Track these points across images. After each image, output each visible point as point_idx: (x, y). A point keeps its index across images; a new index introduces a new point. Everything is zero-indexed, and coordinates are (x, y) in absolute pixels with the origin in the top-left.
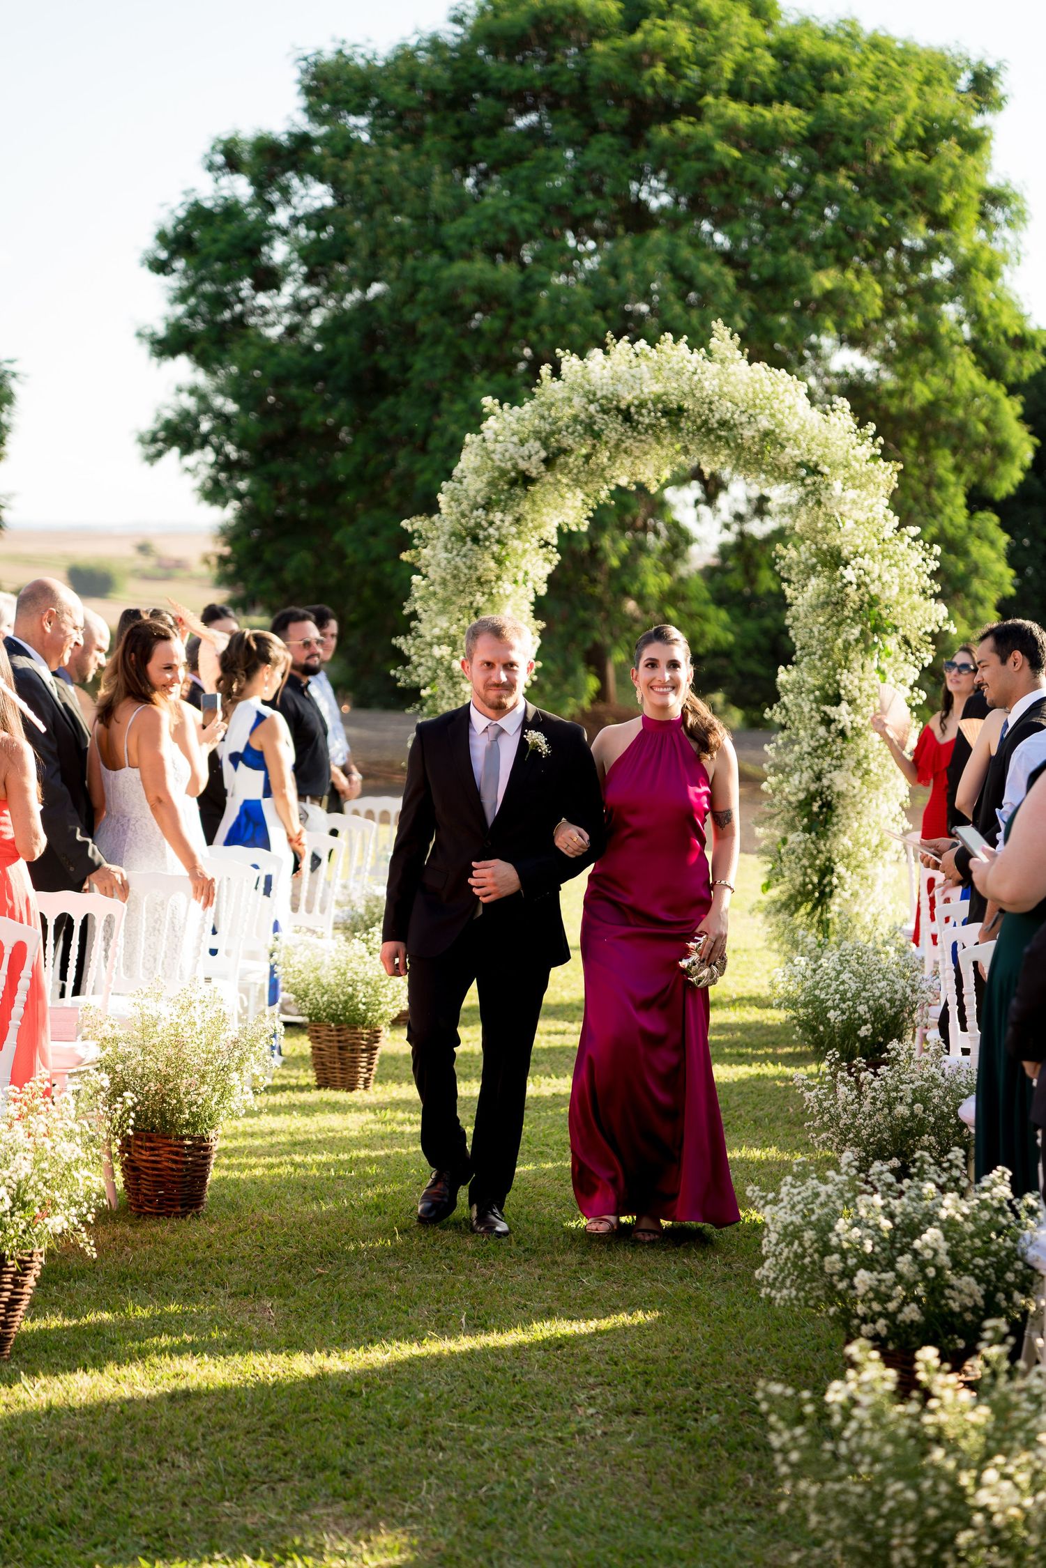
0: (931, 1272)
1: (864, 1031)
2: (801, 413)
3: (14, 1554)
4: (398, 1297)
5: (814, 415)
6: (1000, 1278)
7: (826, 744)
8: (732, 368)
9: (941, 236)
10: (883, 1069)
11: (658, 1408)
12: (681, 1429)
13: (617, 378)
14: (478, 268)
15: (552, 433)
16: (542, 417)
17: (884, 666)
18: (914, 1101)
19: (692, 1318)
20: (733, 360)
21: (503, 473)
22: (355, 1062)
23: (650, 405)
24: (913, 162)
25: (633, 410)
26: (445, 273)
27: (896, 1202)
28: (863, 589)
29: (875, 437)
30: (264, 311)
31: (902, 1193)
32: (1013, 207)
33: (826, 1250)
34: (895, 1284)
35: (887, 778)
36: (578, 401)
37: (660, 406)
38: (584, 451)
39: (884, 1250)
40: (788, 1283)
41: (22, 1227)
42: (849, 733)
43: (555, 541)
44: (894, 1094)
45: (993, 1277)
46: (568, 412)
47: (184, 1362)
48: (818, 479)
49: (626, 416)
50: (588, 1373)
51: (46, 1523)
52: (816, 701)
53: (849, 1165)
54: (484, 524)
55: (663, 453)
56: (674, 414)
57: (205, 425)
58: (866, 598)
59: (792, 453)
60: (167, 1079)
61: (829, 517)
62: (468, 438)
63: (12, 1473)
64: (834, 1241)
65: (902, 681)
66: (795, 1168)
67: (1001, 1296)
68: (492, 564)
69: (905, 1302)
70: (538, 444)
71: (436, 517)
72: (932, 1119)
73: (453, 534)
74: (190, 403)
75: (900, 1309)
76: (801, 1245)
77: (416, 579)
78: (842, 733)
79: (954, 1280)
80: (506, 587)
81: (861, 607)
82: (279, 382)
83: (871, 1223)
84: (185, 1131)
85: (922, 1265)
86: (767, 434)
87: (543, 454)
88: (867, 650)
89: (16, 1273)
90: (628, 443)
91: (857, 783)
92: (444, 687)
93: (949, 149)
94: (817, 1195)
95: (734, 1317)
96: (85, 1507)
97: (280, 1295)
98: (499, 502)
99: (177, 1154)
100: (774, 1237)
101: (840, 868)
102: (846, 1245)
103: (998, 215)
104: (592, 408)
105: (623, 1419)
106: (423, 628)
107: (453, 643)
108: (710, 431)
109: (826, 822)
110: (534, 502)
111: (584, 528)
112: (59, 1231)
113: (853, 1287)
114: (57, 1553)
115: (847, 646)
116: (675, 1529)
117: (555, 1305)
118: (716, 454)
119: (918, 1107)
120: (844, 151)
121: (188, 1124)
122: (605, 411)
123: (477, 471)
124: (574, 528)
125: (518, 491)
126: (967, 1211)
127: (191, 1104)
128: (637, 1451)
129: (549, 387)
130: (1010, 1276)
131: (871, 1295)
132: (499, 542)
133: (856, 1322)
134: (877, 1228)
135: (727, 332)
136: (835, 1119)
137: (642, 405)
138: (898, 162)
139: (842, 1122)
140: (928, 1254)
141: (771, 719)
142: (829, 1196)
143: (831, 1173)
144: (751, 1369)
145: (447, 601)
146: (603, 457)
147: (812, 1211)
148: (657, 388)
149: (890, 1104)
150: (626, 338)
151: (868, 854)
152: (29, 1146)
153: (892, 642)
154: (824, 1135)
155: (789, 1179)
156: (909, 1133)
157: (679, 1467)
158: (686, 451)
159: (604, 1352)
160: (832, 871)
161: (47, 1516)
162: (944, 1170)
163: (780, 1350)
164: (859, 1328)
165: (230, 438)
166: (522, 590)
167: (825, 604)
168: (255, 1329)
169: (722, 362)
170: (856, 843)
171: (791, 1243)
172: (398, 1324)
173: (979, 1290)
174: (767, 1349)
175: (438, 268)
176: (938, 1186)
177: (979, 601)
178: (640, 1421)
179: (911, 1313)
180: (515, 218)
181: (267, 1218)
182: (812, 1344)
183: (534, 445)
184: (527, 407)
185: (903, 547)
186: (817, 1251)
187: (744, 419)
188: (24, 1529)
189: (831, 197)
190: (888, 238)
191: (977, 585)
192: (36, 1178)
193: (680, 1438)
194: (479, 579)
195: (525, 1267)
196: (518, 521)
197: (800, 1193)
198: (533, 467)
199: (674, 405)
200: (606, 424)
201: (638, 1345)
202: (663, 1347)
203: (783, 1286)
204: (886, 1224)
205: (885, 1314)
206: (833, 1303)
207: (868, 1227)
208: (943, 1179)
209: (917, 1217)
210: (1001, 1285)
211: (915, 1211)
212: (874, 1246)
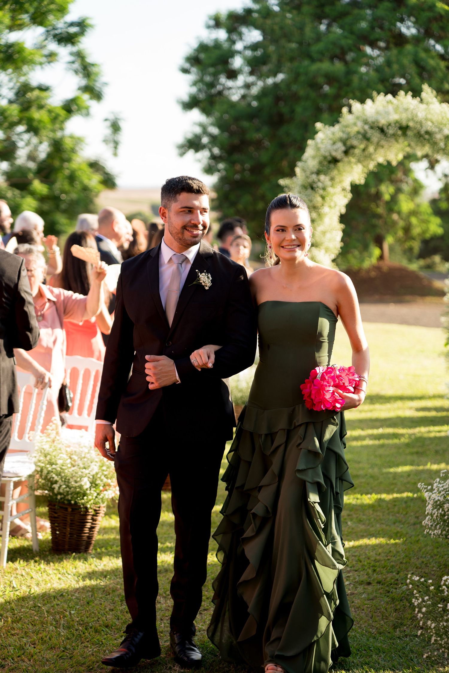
3: (86, 639)
8: (432, 106)
11: (379, 583)
12: (389, 592)
13: (378, 113)
14: (325, 65)
15: (347, 139)
16: (343, 132)
20: (431, 103)
21: (325, 158)
23: (393, 125)
25: (385, 127)
26: (311, 68)
30: (230, 89)
36: (360, 124)
37: (398, 125)
38: (362, 146)
40: (438, 526)
41: (95, 494)
43: (349, 188)
46: (356, 129)
47: (166, 556)
49: (382, 130)
51: (100, 626)
54: (316, 180)
55: (399, 146)
56: (404, 129)
57: (205, 140)
62: (310, 142)
63: (88, 603)
66: (441, 475)
68: (319, 199)
70: (341, 144)
71: (294, 178)
73: (302, 186)
74: (199, 130)
76: (443, 510)
80: (326, 210)
82: (237, 119)
86: (448, 136)
87: (343, 148)
89: (93, 515)
90: (382, 142)
96: (118, 619)
98: (323, 170)
100: (430, 506)
105: (362, 587)
108: (421, 136)
110: (339, 171)
111: (362, 182)
112: (111, 497)
114: (105, 639)
116: (382, 638)
118: (424, 146)
122: (372, 128)
123: (314, 157)
124: (357, 182)
125: (332, 166)
128: (366, 602)
129: (347, 118)
132: (323, 189)
135: (429, 91)
137: (390, 125)
144: (423, 566)
146: (371, 149)
148: (397, 117)
150: (382, 93)
152: (97, 460)
155: (438, 480)
157: (386, 609)
158: (409, 145)
161: (101, 622)
165: (215, 145)
166: (334, 211)
169: (427, 104)
171: (439, 509)
174: (432, 557)
175: (307, 66)
178: (370, 588)
180: (344, 42)
183: (339, 145)
184: (337, 127)
187: (437, 130)
188: (91, 628)
192: (100, 474)
193: (388, 596)
196: (332, 179)
197: (442, 487)
198: (339, 155)
199: (404, 124)
200: (372, 134)
201: (371, 553)
202: (383, 555)
203: (436, 529)
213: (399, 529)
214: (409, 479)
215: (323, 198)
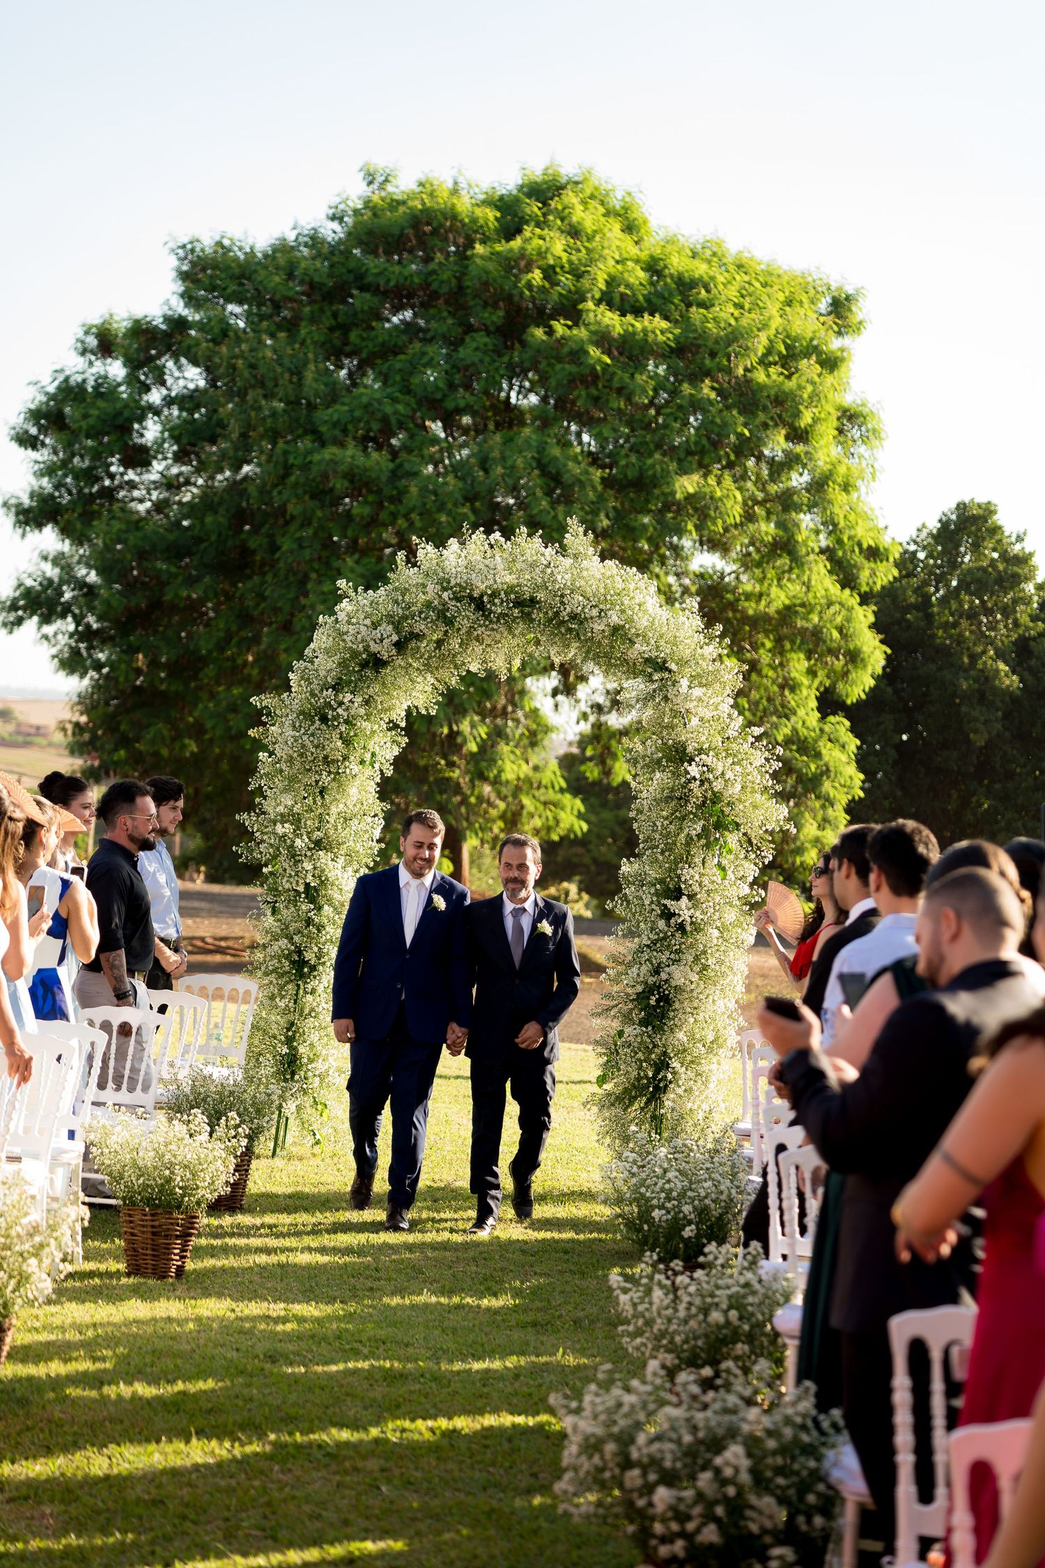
0: (731, 1491)
1: (688, 1232)
2: (651, 611)
4: (187, 1505)
5: (663, 614)
6: (801, 1498)
7: (664, 938)
8: (585, 563)
9: (799, 448)
10: (699, 1273)
13: (470, 567)
14: (350, 454)
15: (405, 618)
16: (396, 602)
17: (725, 862)
18: (730, 1307)
19: (492, 1532)
20: (586, 556)
21: (355, 654)
22: (168, 1249)
23: (503, 595)
24: (774, 377)
25: (485, 599)
26: (316, 457)
27: (699, 1416)
28: (706, 785)
29: (722, 636)
30: (132, 485)
31: (705, 1407)
32: (870, 426)
33: (627, 1464)
34: (695, 1503)
35: (723, 975)
36: (432, 588)
37: (513, 596)
38: (436, 637)
39: (685, 1466)
42: (688, 928)
43: (403, 724)
44: (709, 1300)
45: (794, 1499)
46: (422, 597)
48: (666, 675)
49: (479, 605)
52: (657, 894)
53: (655, 1374)
54: (333, 704)
55: (515, 642)
56: (525, 605)
57: (68, 596)
58: (709, 794)
59: (640, 649)
61: (676, 714)
62: (321, 619)
64: (635, 1455)
65: (742, 878)
66: (600, 1376)
67: (801, 1519)
68: (339, 743)
69: (704, 1524)
70: (390, 628)
71: (285, 695)
72: (746, 1327)
73: (302, 713)
74: (52, 572)
75: (698, 1530)
76: (602, 1458)
77: (262, 755)
78: (681, 927)
79: (753, 1499)
80: (352, 767)
81: (704, 803)
82: (142, 555)
83: (674, 1436)
85: (723, 1482)
86: (616, 629)
87: (395, 638)
88: (708, 846)
90: (480, 631)
91: (695, 978)
92: (286, 865)
93: (809, 367)
94: (619, 1405)
95: (535, 1532)
97: (62, 1501)
98: (349, 682)
100: (574, 1449)
101: (675, 1064)
102: (645, 1460)
103: (856, 433)
104: (445, 595)
106: (268, 806)
107: (296, 820)
108: (563, 622)
109: (663, 1016)
110: (384, 685)
111: (433, 712)
113: (651, 1505)
115: (689, 841)
117: (352, 1517)
118: (566, 646)
119: (733, 1314)
120: (708, 362)
122: (458, 599)
123: (327, 651)
124: (424, 712)
125: (369, 673)
126: (771, 1427)
129: (405, 575)
130: (811, 1498)
131: (670, 1514)
132: (347, 722)
133: (653, 1542)
134: (679, 1442)
135: (581, 530)
136: (649, 1323)
137: (495, 594)
138: (760, 376)
139: (655, 1330)
140: (728, 1472)
141: (612, 910)
142: (632, 1406)
143: (635, 1383)
145: (292, 779)
146: (455, 643)
147: (615, 1422)
148: (510, 579)
149: (705, 1311)
150: (482, 529)
151: (703, 1050)
153: (732, 839)
154: (638, 1340)
155: (593, 1387)
156: (724, 1341)
158: (538, 643)
160: (668, 1066)
164: (655, 1549)
165: (92, 609)
166: (368, 771)
167: (669, 799)
169: (576, 557)
170: (692, 1037)
171: (590, 1457)
172: (185, 1533)
173: (780, 1513)
175: (309, 452)
176: (742, 1398)
177: (829, 801)
179: (710, 1534)
180: (389, 409)
181: (57, 1415)
183: (386, 629)
184: (382, 591)
185: (746, 746)
187: (595, 612)
189: (696, 405)
190: (748, 448)
191: (827, 787)
194: (326, 757)
195: (323, 1473)
197: (603, 1403)
198: (385, 650)
199: (527, 596)
200: (459, 611)
204: (687, 1438)
205: (683, 1534)
206: (632, 1521)
207: (671, 1440)
208: (747, 1392)
209: (720, 1432)
210: (802, 1507)
211: (719, 1425)
212: (674, 1461)
215: (347, 742)
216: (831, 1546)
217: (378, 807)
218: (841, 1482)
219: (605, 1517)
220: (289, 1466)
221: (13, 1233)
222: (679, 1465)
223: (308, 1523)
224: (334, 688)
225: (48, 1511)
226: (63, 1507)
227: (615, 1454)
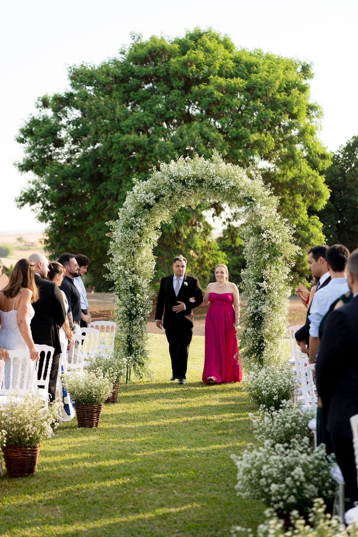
0: (298, 484)
1: (275, 398)
2: (245, 180)
5: (249, 180)
6: (323, 485)
7: (259, 296)
8: (220, 165)
9: (294, 121)
10: (280, 411)
13: (179, 170)
14: (133, 137)
15: (158, 190)
16: (154, 184)
17: (278, 268)
18: (292, 422)
19: (214, 505)
20: (219, 163)
21: (141, 204)
22: (92, 417)
23: (192, 179)
24: (283, 96)
25: (186, 180)
26: (122, 139)
27: (284, 459)
28: (269, 241)
29: (271, 187)
30: (59, 154)
31: (287, 455)
32: (318, 111)
33: (260, 477)
34: (286, 489)
36: (166, 178)
37: (195, 179)
38: (169, 196)
39: (281, 476)
40: (247, 490)
42: (267, 292)
43: (160, 228)
44: (285, 420)
45: (321, 485)
46: (163, 182)
48: (252, 203)
49: (183, 183)
50: (176, 528)
52: (255, 281)
53: (268, 445)
54: (135, 222)
55: (197, 195)
56: (200, 182)
57: (39, 195)
58: (271, 244)
59: (242, 194)
60: (20, 425)
61: (256, 216)
62: (128, 192)
64: (263, 473)
65: (285, 273)
66: (248, 447)
67: (324, 492)
68: (138, 236)
69: (289, 496)
70: (153, 194)
71: (117, 220)
72: (299, 428)
73: (124, 226)
74: (33, 187)
75: (287, 498)
76: (251, 476)
77: (111, 243)
78: (264, 292)
79: (306, 486)
80: (143, 244)
81: (269, 247)
82: (65, 178)
83: (276, 466)
84: (27, 445)
85: (295, 481)
86: (233, 188)
87: (155, 197)
88: (271, 262)
90: (184, 192)
91: (270, 309)
92: (122, 281)
93: (295, 92)
94: (256, 457)
95: (229, 504)
97: (63, 504)
98: (139, 215)
99: (25, 453)
100: (241, 473)
101: (266, 340)
102: (267, 475)
103: (313, 113)
104: (171, 180)
106: (115, 260)
107: (125, 264)
108: (213, 187)
109: (260, 324)
110: (152, 214)
111: (170, 223)
113: (270, 491)
115: (265, 261)
117: (164, 503)
118: (216, 195)
119: (294, 424)
120: (258, 93)
121: (28, 441)
122: (176, 181)
123: (131, 204)
124: (167, 223)
125: (146, 210)
126: (310, 460)
127: (29, 434)
129: (156, 174)
131: (277, 493)
132: (140, 228)
133: (272, 503)
134: (278, 468)
135: (218, 153)
136: (264, 429)
137: (189, 179)
138: (278, 96)
139: (266, 431)
140: (296, 477)
142: (261, 457)
143: (261, 448)
145: (123, 250)
146: (176, 197)
147: (254, 463)
148: (194, 173)
149: (284, 424)
150: (182, 156)
151: (275, 335)
153: (280, 259)
155: (246, 451)
156: (291, 434)
158: (205, 195)
159: (182, 519)
160: (263, 341)
162: (303, 446)
163: (246, 516)
164: (273, 506)
165: (48, 199)
166: (149, 245)
167: (256, 247)
168: (53, 517)
169: (216, 163)
170: (271, 330)
171: (247, 475)
172: (106, 513)
173: (316, 490)
174: (242, 516)
175: (119, 137)
176: (300, 452)
179: (292, 499)
180: (146, 119)
181: (58, 475)
182: (258, 513)
183: (151, 194)
184: (148, 181)
185: (283, 226)
186: (257, 477)
187: (225, 182)
189: (256, 109)
190: (275, 122)
191: (312, 241)
194: (133, 242)
197: (250, 456)
198: (152, 202)
199: (200, 178)
200: (176, 186)
201: (194, 517)
202: (203, 517)
203: (245, 491)
204: (281, 466)
205: (282, 500)
206: (263, 497)
207: (275, 468)
208: (301, 449)
209: (293, 463)
210: (324, 488)
211: (292, 461)
212: (277, 475)
213: (214, 496)
214: (219, 455)
216: (335, 501)
217: (153, 257)
218: (336, 478)
219: (254, 496)
220: (141, 488)
221: (38, 413)
222: (279, 476)
223: (149, 507)
224: (134, 216)
225: (58, 508)
226: (63, 506)
227: (255, 474)
